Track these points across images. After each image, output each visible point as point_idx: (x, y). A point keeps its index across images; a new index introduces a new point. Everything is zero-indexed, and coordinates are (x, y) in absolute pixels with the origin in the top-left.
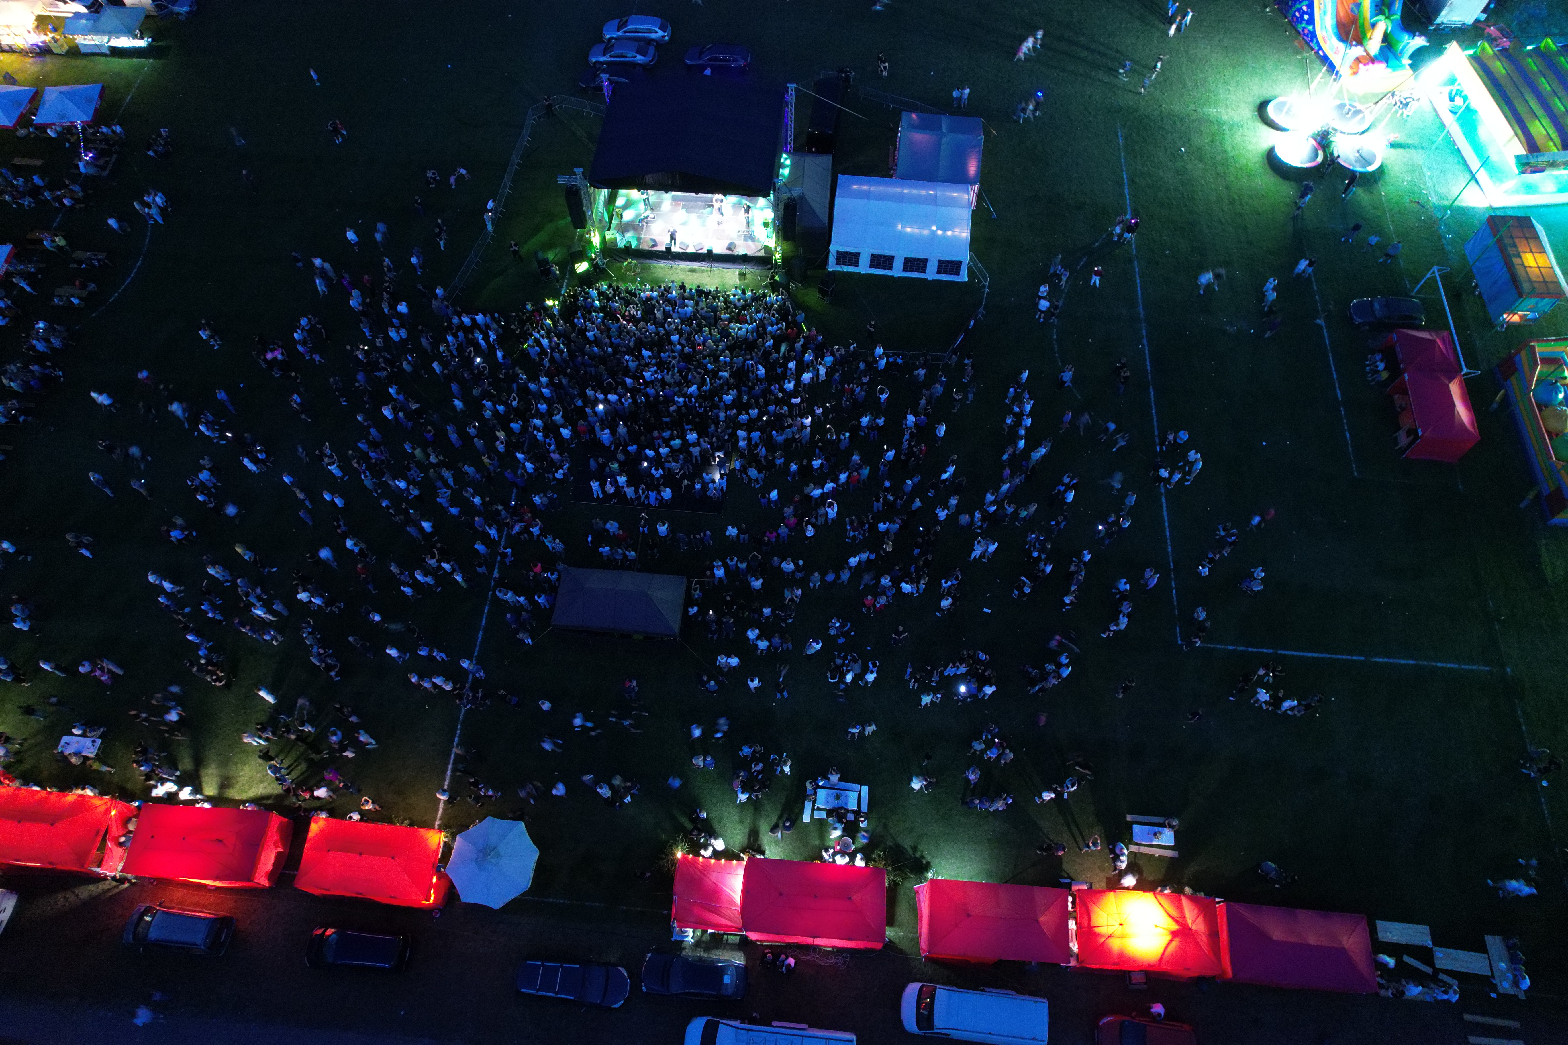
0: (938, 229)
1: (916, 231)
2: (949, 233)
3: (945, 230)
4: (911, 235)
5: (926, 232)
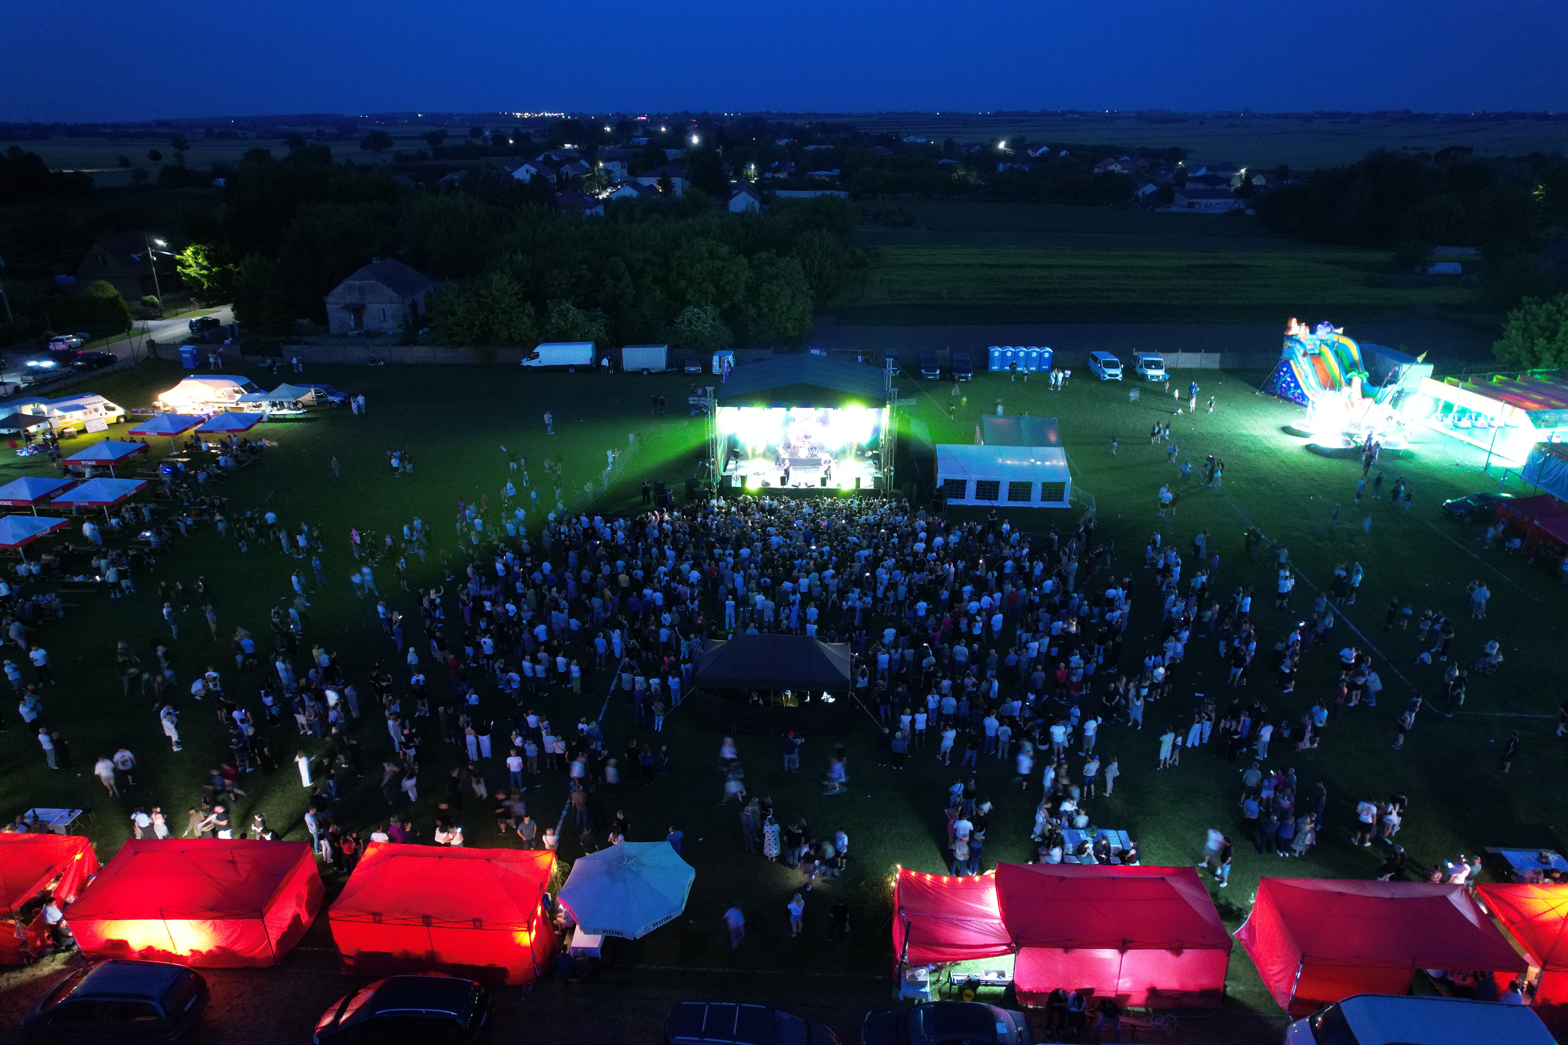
1: (1016, 463)
2: (1048, 463)
3: (1043, 461)
4: (1011, 467)
5: (1025, 463)
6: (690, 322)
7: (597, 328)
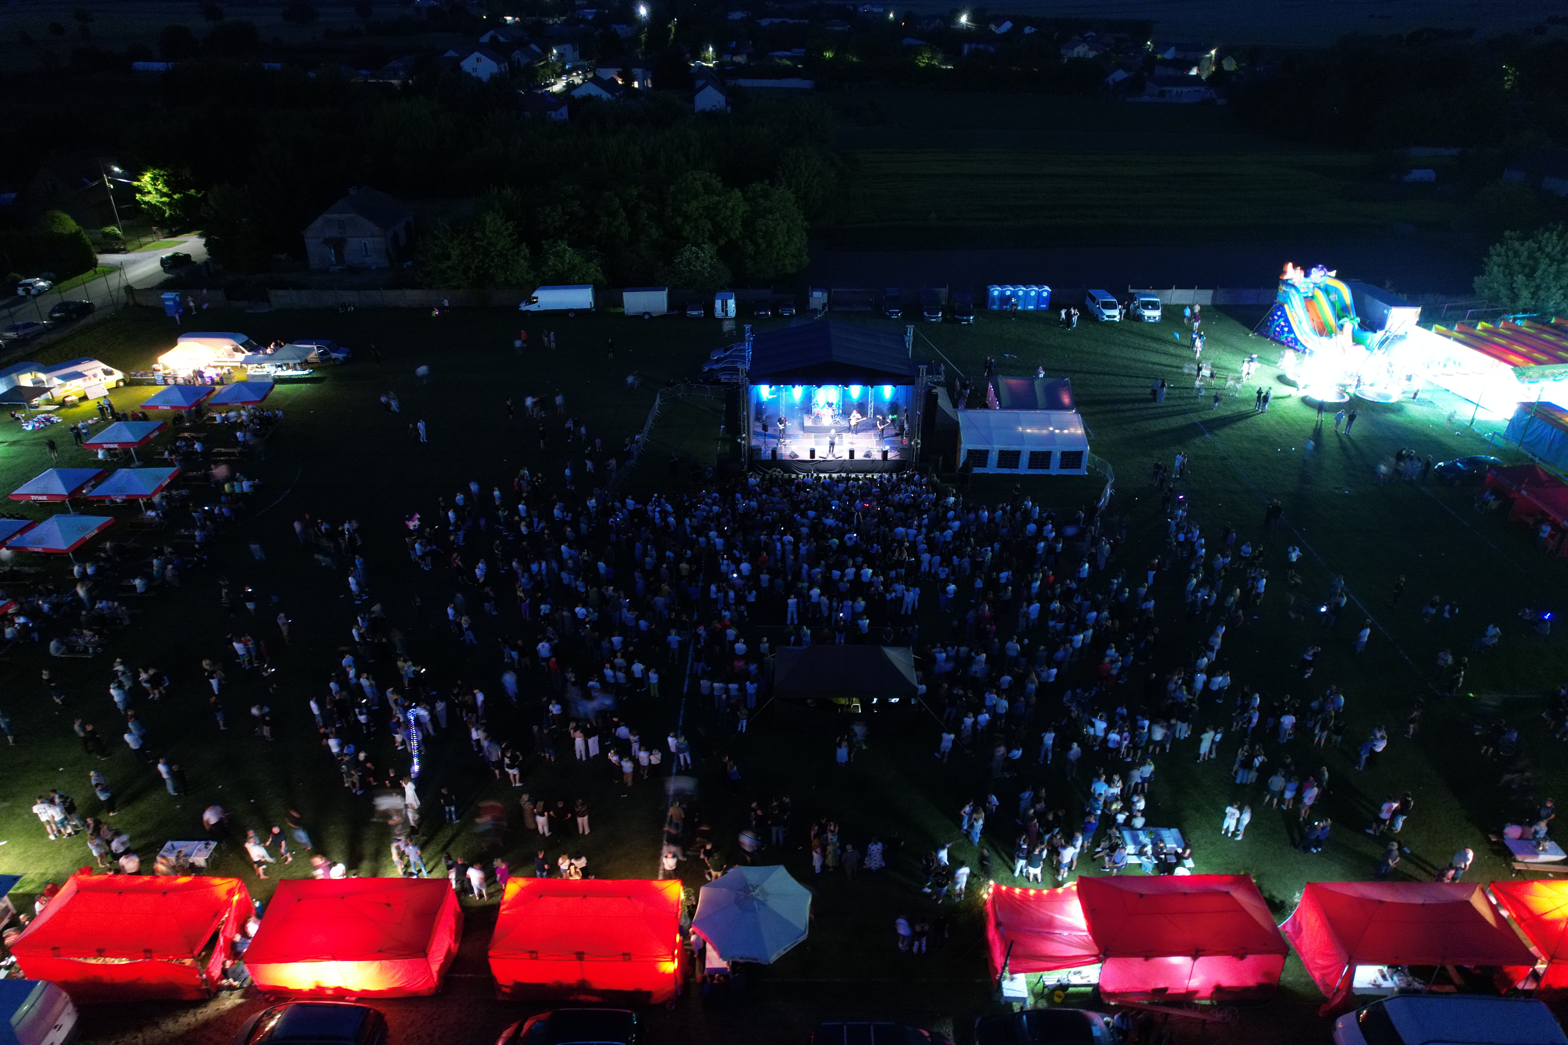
0: (1055, 429)
1: (1036, 431)
2: (1066, 431)
3: (1061, 429)
4: (1031, 436)
5: (1045, 432)
6: (689, 262)
7: (594, 269)
